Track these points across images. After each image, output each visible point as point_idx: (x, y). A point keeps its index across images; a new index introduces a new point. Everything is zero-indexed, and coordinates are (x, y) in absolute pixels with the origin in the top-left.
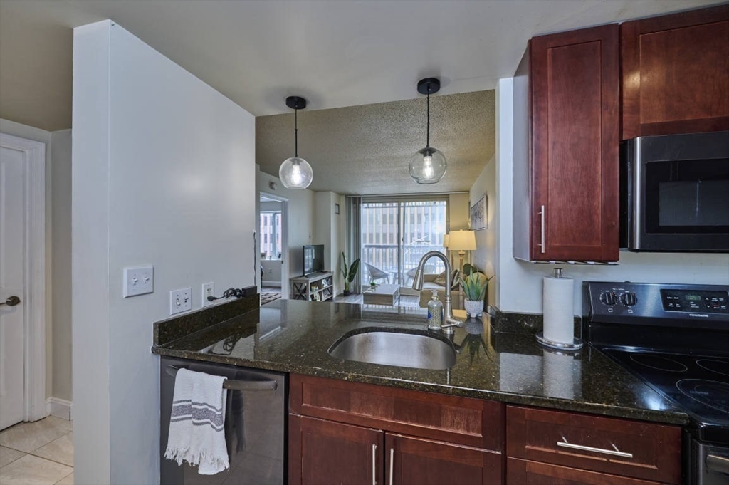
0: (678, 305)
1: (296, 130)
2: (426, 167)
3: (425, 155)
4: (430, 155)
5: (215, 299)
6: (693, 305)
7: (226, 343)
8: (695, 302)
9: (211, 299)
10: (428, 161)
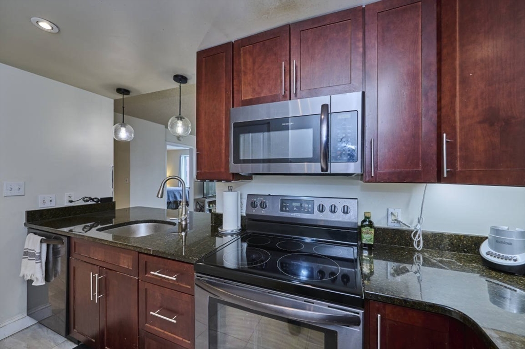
0: (287, 209)
1: (123, 107)
2: (178, 126)
3: (178, 120)
4: (181, 120)
5: (73, 201)
6: (295, 209)
7: (85, 227)
8: (297, 207)
9: (71, 202)
10: (180, 123)
